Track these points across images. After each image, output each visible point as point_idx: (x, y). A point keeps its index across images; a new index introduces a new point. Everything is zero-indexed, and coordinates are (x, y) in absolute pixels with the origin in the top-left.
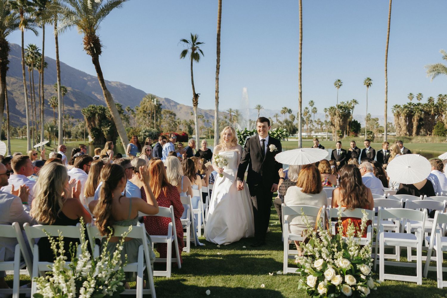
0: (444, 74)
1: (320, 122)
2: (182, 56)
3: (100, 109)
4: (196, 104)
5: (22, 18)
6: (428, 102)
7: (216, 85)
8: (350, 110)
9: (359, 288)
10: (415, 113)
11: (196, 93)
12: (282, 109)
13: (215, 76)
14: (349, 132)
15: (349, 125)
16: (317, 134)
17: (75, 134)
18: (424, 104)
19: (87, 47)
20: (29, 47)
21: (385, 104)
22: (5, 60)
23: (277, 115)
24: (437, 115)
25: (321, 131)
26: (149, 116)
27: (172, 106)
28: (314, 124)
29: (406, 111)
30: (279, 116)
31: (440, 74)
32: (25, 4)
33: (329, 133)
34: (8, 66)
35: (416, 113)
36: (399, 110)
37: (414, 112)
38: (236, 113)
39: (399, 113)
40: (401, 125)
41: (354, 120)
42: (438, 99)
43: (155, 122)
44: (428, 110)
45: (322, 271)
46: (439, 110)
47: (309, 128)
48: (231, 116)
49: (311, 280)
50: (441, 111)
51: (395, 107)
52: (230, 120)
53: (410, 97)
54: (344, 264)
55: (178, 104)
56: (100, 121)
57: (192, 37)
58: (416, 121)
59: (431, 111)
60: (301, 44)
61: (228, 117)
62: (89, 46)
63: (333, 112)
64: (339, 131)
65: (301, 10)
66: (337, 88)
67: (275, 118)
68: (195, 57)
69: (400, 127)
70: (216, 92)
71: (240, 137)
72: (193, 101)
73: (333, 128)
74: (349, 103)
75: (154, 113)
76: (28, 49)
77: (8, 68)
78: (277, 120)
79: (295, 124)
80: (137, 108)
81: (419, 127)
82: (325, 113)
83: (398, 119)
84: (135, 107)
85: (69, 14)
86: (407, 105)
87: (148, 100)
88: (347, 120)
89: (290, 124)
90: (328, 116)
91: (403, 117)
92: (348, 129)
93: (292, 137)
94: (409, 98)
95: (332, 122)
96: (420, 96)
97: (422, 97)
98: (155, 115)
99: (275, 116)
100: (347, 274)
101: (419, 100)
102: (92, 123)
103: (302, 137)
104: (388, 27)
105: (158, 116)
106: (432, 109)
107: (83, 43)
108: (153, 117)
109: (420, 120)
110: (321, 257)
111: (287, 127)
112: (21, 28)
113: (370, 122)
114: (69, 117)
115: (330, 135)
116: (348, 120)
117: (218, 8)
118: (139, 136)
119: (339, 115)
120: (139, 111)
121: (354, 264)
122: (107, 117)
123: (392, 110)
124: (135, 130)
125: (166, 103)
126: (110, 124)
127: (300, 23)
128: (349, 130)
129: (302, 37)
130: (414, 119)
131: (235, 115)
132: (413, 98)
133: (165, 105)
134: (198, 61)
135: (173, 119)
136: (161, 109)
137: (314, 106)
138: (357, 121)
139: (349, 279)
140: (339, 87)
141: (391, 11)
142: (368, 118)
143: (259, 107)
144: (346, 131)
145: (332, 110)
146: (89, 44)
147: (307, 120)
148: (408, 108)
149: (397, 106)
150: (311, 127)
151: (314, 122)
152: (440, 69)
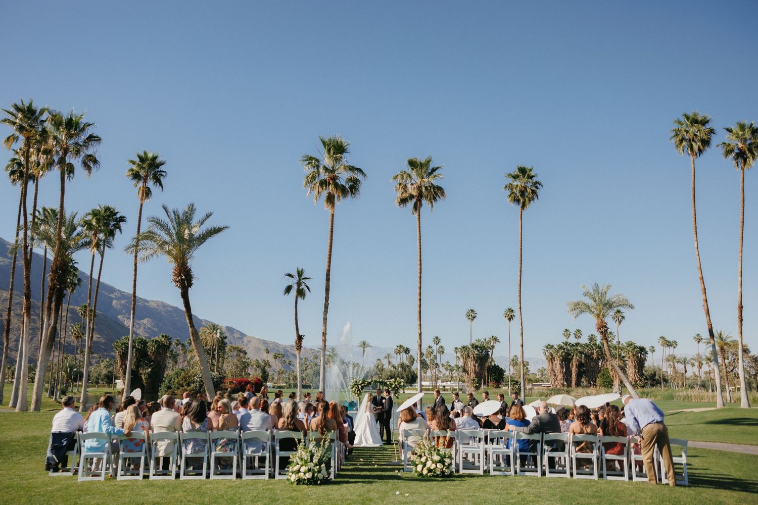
0: (587, 314)
1: (449, 366)
2: (286, 292)
3: (139, 343)
4: (299, 347)
6: (589, 341)
8: (489, 350)
9: (444, 469)
10: (573, 355)
11: (300, 335)
12: (396, 348)
14: (488, 382)
15: (488, 372)
16: (444, 384)
17: (96, 377)
18: (584, 345)
19: (178, 279)
23: (389, 355)
24: (601, 358)
25: (450, 379)
27: (237, 338)
28: (441, 368)
29: (562, 353)
30: (391, 357)
31: (583, 313)
32: (101, 225)
33: (460, 383)
35: (575, 357)
36: (552, 352)
38: (331, 351)
39: (552, 355)
40: (556, 372)
41: (495, 365)
43: (215, 362)
44: (590, 352)
45: (426, 462)
46: (603, 353)
47: (434, 375)
49: (419, 468)
50: (605, 354)
51: (547, 347)
54: (436, 458)
55: (245, 336)
57: (298, 272)
58: (574, 367)
59: (593, 354)
60: (420, 277)
61: (318, 357)
62: (180, 278)
63: (466, 353)
64: (474, 380)
65: (420, 240)
66: (470, 320)
67: (387, 360)
68: (301, 293)
69: (555, 375)
71: (358, 387)
73: (466, 376)
74: (487, 341)
75: (215, 349)
78: (389, 362)
79: (414, 370)
81: (579, 376)
82: (455, 354)
83: (552, 364)
85: (163, 244)
86: (563, 345)
87: (208, 331)
88: (485, 364)
89: (407, 369)
90: (459, 358)
91: (558, 362)
92: (486, 378)
93: (409, 387)
94: (565, 336)
95: (464, 366)
96: (578, 334)
97: (581, 335)
98: (216, 353)
99: (386, 358)
100: (438, 463)
101: (578, 339)
103: (422, 387)
104: (520, 259)
105: (221, 354)
106: (595, 351)
107: (173, 274)
108: (214, 356)
109: (580, 365)
110: (425, 455)
111: (404, 373)
115: (462, 386)
116: (487, 364)
118: (194, 383)
119: (474, 357)
121: (442, 458)
122: (149, 353)
123: (543, 351)
124: (187, 374)
125: (229, 335)
126: (152, 364)
127: (419, 254)
128: (488, 379)
129: (421, 269)
130: (572, 365)
131: (330, 355)
132: (569, 336)
133: (228, 338)
134: (304, 299)
135: (242, 359)
136: (226, 344)
137: (440, 345)
138: (498, 366)
139: (439, 466)
140: (473, 320)
141: (521, 241)
142: (514, 363)
143: (364, 345)
144: (485, 380)
145: (465, 351)
146: (179, 276)
147: (431, 363)
148: (564, 349)
149: (550, 347)
150: (437, 373)
151: (441, 366)
152: (583, 307)
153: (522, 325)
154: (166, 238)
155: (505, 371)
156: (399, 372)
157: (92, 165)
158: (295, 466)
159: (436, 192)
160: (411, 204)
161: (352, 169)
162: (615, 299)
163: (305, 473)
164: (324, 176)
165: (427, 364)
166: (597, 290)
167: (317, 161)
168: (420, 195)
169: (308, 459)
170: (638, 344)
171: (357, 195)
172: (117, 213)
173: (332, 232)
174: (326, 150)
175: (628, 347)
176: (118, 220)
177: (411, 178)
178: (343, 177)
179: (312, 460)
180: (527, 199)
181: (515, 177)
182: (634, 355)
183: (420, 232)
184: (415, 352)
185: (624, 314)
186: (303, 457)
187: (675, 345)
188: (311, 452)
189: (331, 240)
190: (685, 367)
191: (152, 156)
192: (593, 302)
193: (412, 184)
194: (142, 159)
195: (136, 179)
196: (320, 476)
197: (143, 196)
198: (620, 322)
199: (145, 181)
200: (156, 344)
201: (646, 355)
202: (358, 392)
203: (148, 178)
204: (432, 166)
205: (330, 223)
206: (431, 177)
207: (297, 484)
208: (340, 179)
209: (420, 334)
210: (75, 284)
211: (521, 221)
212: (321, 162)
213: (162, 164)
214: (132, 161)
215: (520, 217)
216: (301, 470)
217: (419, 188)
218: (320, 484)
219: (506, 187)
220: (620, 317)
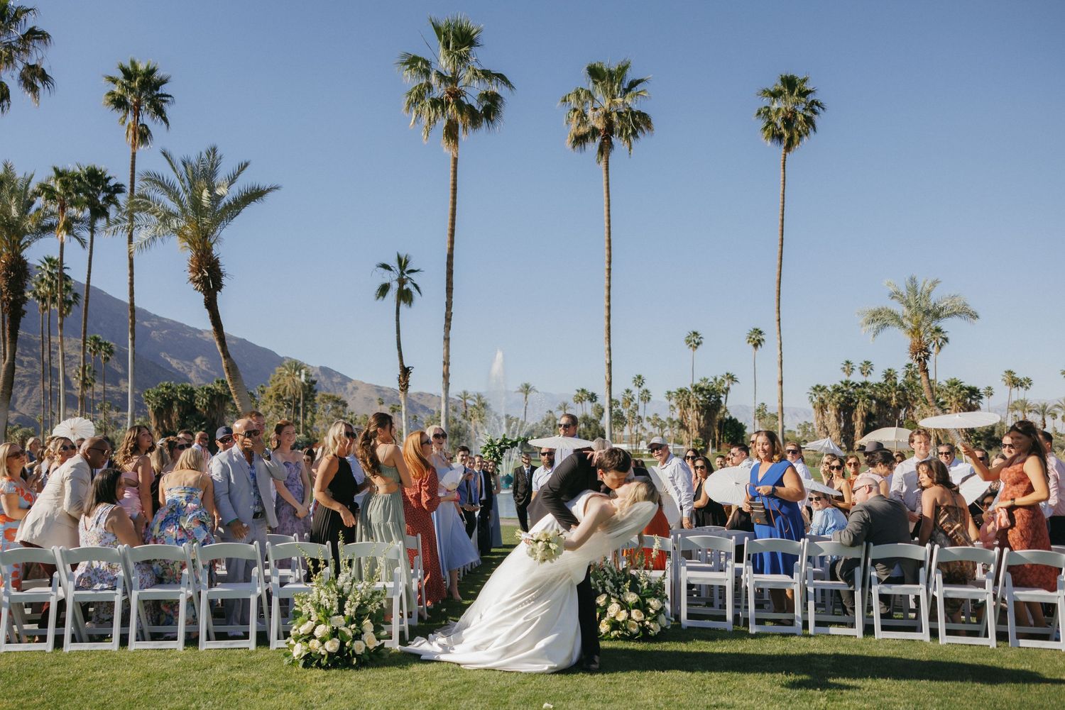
0: (895, 329)
1: (659, 420)
2: (380, 295)
3: (182, 392)
4: (405, 386)
5: (63, 216)
6: (885, 379)
7: (445, 350)
8: (722, 395)
9: (647, 623)
10: (858, 403)
11: (406, 366)
12: (576, 393)
13: (443, 334)
14: (719, 443)
15: (720, 428)
18: (876, 385)
19: (197, 277)
20: (43, 263)
21: (778, 387)
22: (19, 297)
23: (565, 405)
24: (904, 407)
26: (290, 406)
27: (337, 383)
28: (646, 424)
29: (839, 399)
30: (568, 408)
31: (886, 328)
32: (71, 191)
33: (677, 445)
34: (24, 307)
35: (860, 404)
36: (823, 396)
37: (856, 401)
38: (477, 400)
39: (823, 402)
40: (829, 428)
41: (731, 417)
42: (905, 374)
43: (300, 419)
44: (885, 395)
46: (908, 397)
47: (635, 433)
48: (466, 407)
50: (911, 399)
51: (815, 389)
52: (465, 417)
53: (846, 369)
54: (631, 597)
55: (350, 380)
56: (182, 417)
57: (400, 260)
58: (859, 419)
59: (890, 399)
60: (609, 270)
61: (458, 409)
62: (200, 275)
63: (684, 399)
64: (697, 441)
65: (609, 206)
66: (691, 348)
68: (405, 296)
69: (827, 432)
70: (445, 364)
71: (495, 450)
72: (400, 381)
73: (684, 435)
74: (718, 381)
75: (299, 400)
76: (43, 267)
77: (24, 312)
79: (603, 426)
80: (262, 389)
82: (667, 401)
83: (823, 415)
84: (259, 387)
85: (167, 217)
86: (841, 385)
87: (287, 372)
88: (714, 416)
89: (593, 426)
90: (674, 408)
91: (833, 412)
92: (717, 437)
94: (844, 371)
95: (682, 420)
96: (867, 366)
97: (872, 369)
98: (301, 405)
99: (560, 408)
100: (634, 608)
101: (866, 376)
102: (164, 421)
104: (780, 237)
105: (309, 406)
106: (894, 395)
107: (189, 269)
108: (299, 409)
109: (869, 417)
111: (587, 431)
112: (60, 236)
113: (766, 421)
114: (110, 409)
115: (679, 450)
116: (718, 417)
117: (450, 206)
119: (697, 406)
120: (268, 397)
121: (643, 599)
122: (198, 407)
123: (809, 395)
125: (323, 378)
126: (203, 423)
127: (606, 230)
128: (720, 438)
129: (610, 256)
130: (856, 416)
131: (474, 406)
132: (851, 372)
133: (324, 384)
134: (410, 305)
135: (341, 413)
136: (315, 391)
137: (644, 387)
138: (736, 420)
139: (635, 614)
140: (696, 347)
141: (784, 206)
142: (761, 413)
143: (527, 389)
144: (714, 440)
145: (683, 396)
146: (200, 272)
147: (629, 416)
148: (843, 392)
149: (819, 389)
150: (639, 432)
151: (645, 421)
152: (887, 318)
153: (781, 349)
154: (173, 207)
155: (746, 427)
156: (580, 430)
157: (39, 84)
158: (304, 622)
159: (639, 122)
160: (593, 146)
161: (487, 74)
162: (945, 303)
163: (323, 641)
164: (440, 91)
165: (623, 418)
166: (913, 289)
167: (427, 63)
168: (610, 129)
169: (331, 609)
170: (967, 384)
171: (496, 122)
172: (110, 178)
173: (455, 190)
174: (441, 44)
175: (949, 387)
176: (113, 189)
177: (593, 98)
178: (473, 92)
179: (341, 611)
180: (796, 133)
181: (776, 95)
182: (959, 401)
183: (608, 192)
184: (604, 401)
185: (947, 335)
186: (323, 601)
187: (1028, 385)
188: (340, 591)
189: (454, 203)
190: (1044, 419)
191: (145, 67)
192: (906, 310)
193: (595, 109)
194: (129, 74)
195: (120, 108)
196: (359, 647)
197: (135, 139)
198: (940, 348)
199: (137, 113)
200: (207, 393)
201: (980, 400)
202: (495, 459)
203: (143, 108)
204: (630, 76)
205: (451, 174)
206: (628, 95)
207: (305, 666)
208: (467, 95)
209: (610, 365)
210: (70, 303)
211: (784, 171)
212: (433, 66)
213: (163, 82)
214: (111, 78)
215: (782, 165)
216: (317, 633)
217: (607, 115)
218: (356, 668)
219: (759, 114)
220: (940, 340)
